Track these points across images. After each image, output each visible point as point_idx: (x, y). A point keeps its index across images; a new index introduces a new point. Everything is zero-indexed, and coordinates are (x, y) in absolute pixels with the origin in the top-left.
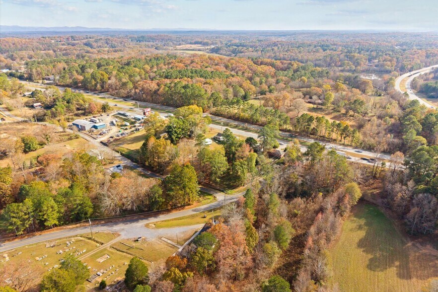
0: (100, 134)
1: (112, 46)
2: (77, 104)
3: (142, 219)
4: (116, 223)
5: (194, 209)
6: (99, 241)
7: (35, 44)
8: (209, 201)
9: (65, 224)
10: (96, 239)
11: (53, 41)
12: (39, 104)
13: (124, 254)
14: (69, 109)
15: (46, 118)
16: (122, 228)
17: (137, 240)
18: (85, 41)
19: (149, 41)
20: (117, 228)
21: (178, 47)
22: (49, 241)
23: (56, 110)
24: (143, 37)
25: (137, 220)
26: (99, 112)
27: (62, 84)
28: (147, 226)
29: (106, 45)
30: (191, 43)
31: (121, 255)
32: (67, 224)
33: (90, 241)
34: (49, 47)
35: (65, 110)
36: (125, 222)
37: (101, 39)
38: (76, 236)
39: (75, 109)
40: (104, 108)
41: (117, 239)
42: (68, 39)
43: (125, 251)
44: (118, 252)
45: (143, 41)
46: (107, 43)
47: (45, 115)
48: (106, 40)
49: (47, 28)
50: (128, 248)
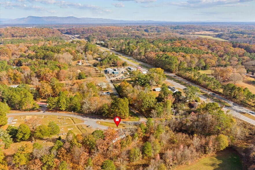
0: (113, 77)
1: (158, 31)
2: (113, 61)
3: (98, 118)
4: (87, 117)
5: (124, 121)
6: (75, 122)
7: (122, 29)
8: (135, 120)
9: (69, 111)
10: (74, 121)
11: (131, 28)
12: (100, 59)
13: (79, 130)
14: (109, 63)
15: (98, 65)
16: (87, 119)
17: (88, 127)
18: (145, 29)
19: (181, 29)
20: (85, 119)
21: (197, 33)
22: (59, 116)
23: (103, 62)
24: (178, 26)
25: (95, 118)
26: (121, 66)
27: (117, 50)
28: (97, 122)
29: (155, 31)
30: (207, 31)
31: (77, 130)
32: (70, 112)
33: (72, 120)
34: (127, 31)
35: (107, 63)
36: (90, 117)
37: (154, 27)
38: (69, 117)
39: (111, 63)
40: (124, 65)
41: (82, 124)
42: (138, 27)
43: (80, 129)
44: (78, 129)
45: (177, 29)
46: (156, 30)
47: (97, 64)
48: (156, 28)
49: (135, 21)
50: (82, 128)
